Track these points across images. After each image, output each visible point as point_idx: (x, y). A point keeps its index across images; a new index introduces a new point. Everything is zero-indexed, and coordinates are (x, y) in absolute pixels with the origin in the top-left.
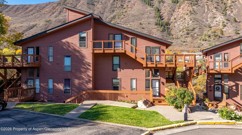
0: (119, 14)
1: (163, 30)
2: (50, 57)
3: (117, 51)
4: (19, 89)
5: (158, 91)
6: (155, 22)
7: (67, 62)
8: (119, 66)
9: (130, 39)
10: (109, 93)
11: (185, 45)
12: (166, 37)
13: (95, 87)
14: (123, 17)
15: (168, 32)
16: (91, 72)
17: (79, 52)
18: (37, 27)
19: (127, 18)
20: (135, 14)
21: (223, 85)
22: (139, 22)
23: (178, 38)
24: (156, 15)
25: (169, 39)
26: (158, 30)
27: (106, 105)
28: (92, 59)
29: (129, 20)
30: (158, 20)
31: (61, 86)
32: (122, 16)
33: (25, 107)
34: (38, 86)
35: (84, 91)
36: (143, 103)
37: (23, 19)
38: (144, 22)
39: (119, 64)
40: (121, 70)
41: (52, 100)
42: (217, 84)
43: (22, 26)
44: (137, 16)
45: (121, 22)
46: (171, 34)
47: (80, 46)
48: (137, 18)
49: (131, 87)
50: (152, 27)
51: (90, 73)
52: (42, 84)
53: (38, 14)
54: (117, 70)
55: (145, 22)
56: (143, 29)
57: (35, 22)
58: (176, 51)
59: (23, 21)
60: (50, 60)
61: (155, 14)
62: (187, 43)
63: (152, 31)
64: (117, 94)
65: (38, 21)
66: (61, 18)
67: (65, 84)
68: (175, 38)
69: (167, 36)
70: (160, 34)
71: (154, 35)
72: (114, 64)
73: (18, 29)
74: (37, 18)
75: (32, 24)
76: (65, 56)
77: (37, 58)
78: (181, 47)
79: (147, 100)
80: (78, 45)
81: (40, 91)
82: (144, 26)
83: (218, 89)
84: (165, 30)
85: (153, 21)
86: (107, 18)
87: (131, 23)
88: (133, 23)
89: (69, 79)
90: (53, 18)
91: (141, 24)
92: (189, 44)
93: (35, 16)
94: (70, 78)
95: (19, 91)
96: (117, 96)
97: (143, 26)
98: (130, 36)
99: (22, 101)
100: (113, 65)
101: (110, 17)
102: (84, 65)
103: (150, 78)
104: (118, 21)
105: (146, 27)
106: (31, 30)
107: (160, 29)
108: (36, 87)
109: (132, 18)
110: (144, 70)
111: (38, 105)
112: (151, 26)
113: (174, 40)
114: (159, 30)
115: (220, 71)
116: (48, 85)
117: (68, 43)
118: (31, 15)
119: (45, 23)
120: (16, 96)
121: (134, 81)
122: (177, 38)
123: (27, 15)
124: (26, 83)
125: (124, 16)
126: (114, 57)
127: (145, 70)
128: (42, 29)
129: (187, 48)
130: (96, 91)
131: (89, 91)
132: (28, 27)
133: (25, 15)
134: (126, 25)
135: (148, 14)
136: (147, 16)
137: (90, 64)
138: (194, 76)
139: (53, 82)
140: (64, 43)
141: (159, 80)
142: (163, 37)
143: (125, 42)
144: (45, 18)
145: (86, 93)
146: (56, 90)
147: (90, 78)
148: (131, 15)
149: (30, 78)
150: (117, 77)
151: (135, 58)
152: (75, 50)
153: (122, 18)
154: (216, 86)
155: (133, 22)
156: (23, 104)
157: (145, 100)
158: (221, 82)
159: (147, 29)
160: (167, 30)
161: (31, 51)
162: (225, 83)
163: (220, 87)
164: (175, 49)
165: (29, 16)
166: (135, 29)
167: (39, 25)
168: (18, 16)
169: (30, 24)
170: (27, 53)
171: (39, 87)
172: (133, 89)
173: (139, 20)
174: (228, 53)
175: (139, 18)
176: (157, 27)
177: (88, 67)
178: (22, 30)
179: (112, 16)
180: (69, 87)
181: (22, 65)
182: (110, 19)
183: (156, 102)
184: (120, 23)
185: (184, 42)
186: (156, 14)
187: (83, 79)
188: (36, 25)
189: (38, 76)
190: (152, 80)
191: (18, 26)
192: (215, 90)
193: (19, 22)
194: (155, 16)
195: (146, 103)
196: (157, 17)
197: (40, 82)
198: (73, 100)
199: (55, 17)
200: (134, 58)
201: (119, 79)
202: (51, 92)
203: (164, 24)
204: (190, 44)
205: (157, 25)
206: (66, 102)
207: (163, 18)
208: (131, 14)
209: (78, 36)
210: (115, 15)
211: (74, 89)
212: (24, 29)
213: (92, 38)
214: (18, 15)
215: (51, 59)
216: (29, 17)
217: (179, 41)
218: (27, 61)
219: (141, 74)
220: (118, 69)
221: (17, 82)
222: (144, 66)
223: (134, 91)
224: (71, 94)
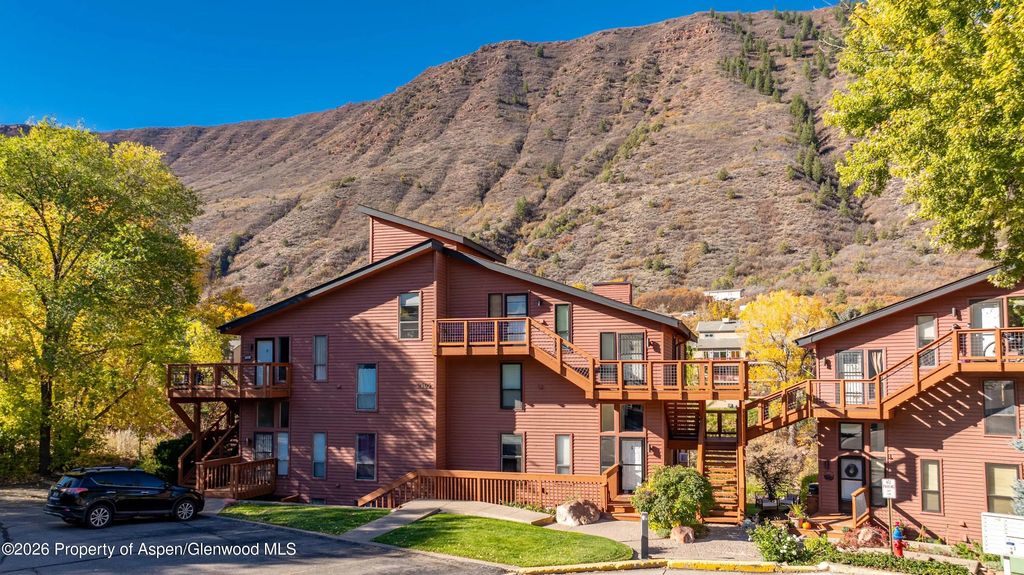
0: (629, 140)
1: (829, 199)
2: (319, 370)
3: (507, 351)
4: (234, 461)
5: (640, 474)
6: (790, 167)
7: (366, 381)
8: (519, 393)
9: (553, 309)
10: (481, 480)
11: (929, 267)
12: (842, 229)
13: (448, 460)
14: (649, 149)
15: (852, 208)
16: (434, 413)
17: (396, 350)
18: (301, 207)
19: (664, 155)
20: (700, 135)
21: (867, 458)
22: (719, 169)
23: (895, 236)
24: (796, 134)
25: (854, 242)
26: (805, 201)
27: (467, 514)
28: (438, 375)
29: (675, 161)
30: (803, 156)
31: (347, 456)
32: (644, 148)
33: (247, 512)
34: (283, 455)
35: (411, 470)
36: (570, 511)
37: (249, 181)
38: (741, 170)
39: (519, 387)
40: (527, 406)
41: (323, 497)
42: (847, 454)
43: (248, 206)
44: (709, 142)
45: (639, 173)
46: (867, 216)
47: (404, 334)
48: (708, 151)
49: (557, 462)
50: (778, 189)
51: (431, 418)
52: (295, 449)
53: (305, 157)
54: (513, 407)
55: (744, 170)
56: (734, 201)
57: (295, 189)
58: (881, 294)
59: (252, 188)
60: (319, 378)
61: (793, 131)
62: (937, 257)
63: (776, 205)
64: (512, 484)
65: (306, 184)
66: (395, 167)
67: (360, 450)
68: (885, 236)
69: (844, 225)
70: (813, 218)
71: (786, 222)
72: (504, 387)
73: (232, 219)
74: (303, 170)
75: (284, 195)
76: (360, 365)
77: (283, 369)
78: (911, 275)
79: (586, 502)
80: (396, 332)
81: (290, 469)
82: (741, 188)
83: (851, 472)
84: (838, 200)
85: (780, 160)
86: (578, 158)
87: (682, 176)
88: (690, 175)
89: (372, 436)
90: (362, 169)
91: (725, 178)
92: (947, 263)
93: (296, 164)
94: (372, 430)
95: (232, 467)
96: (513, 488)
97: (737, 185)
98: (553, 301)
99: (242, 498)
100: (502, 390)
101: (590, 155)
102: (414, 392)
103: (616, 433)
104: (627, 168)
105: (750, 191)
106: (281, 221)
107: (811, 196)
108: (279, 457)
109: (689, 152)
110: (595, 406)
111: (280, 509)
112: (769, 186)
113: (879, 242)
114: (809, 201)
115: (846, 411)
116: (311, 452)
117: (367, 324)
118: (278, 162)
119: (334, 191)
120: (224, 484)
121: (566, 443)
122: (890, 233)
123: (266, 160)
124: (252, 444)
125: (653, 144)
126: (504, 366)
127: (598, 406)
128: (319, 218)
129: (937, 279)
130: (445, 473)
131: (424, 473)
132: (269, 211)
133: (259, 163)
134: (659, 185)
135: (760, 133)
136: (753, 139)
137: (430, 387)
138: (766, 426)
139: (328, 444)
140: (357, 325)
141: (644, 441)
142: (828, 234)
143: (530, 321)
144: (331, 172)
145: (417, 478)
146: (335, 468)
147: (428, 433)
148: (681, 141)
149: (263, 429)
150: (515, 429)
151: (561, 371)
152: (386, 345)
153: (645, 156)
154: (845, 464)
155: (691, 169)
156: (242, 505)
157: (578, 504)
158: (862, 451)
159: (751, 199)
160: (843, 202)
161: (265, 351)
162: (874, 454)
163: (858, 464)
164: (878, 287)
165: (272, 166)
166: (700, 199)
167: (310, 200)
168: (233, 168)
169: (274, 198)
170: (254, 356)
171: (288, 458)
172: (563, 467)
173: (719, 161)
174: (881, 351)
175: (719, 151)
176: (798, 190)
177: (424, 397)
178: (247, 225)
179: (601, 148)
180: (372, 458)
181: (242, 392)
182: (594, 163)
183: (619, 511)
184: (633, 175)
185: (927, 252)
186: (795, 131)
187: (410, 434)
188: (298, 200)
189: (285, 424)
190: (621, 439)
191: (233, 207)
192: (844, 475)
193: (237, 193)
194: (790, 138)
195: (580, 511)
196: (802, 141)
197: (290, 443)
198: (380, 497)
199: (371, 166)
200: (559, 372)
201: (520, 435)
202: (321, 471)
203: (831, 173)
204: (953, 262)
205: (799, 178)
206: (360, 504)
207: (829, 145)
208: (684, 136)
209: (395, 302)
210: (613, 145)
211: (384, 463)
212: (254, 218)
213: (435, 310)
214: (233, 165)
215: (321, 375)
216: (273, 170)
217: (901, 249)
218: (255, 380)
219: (586, 418)
220: (518, 404)
221: (226, 441)
222: (589, 395)
223: (567, 475)
224: (375, 480)
